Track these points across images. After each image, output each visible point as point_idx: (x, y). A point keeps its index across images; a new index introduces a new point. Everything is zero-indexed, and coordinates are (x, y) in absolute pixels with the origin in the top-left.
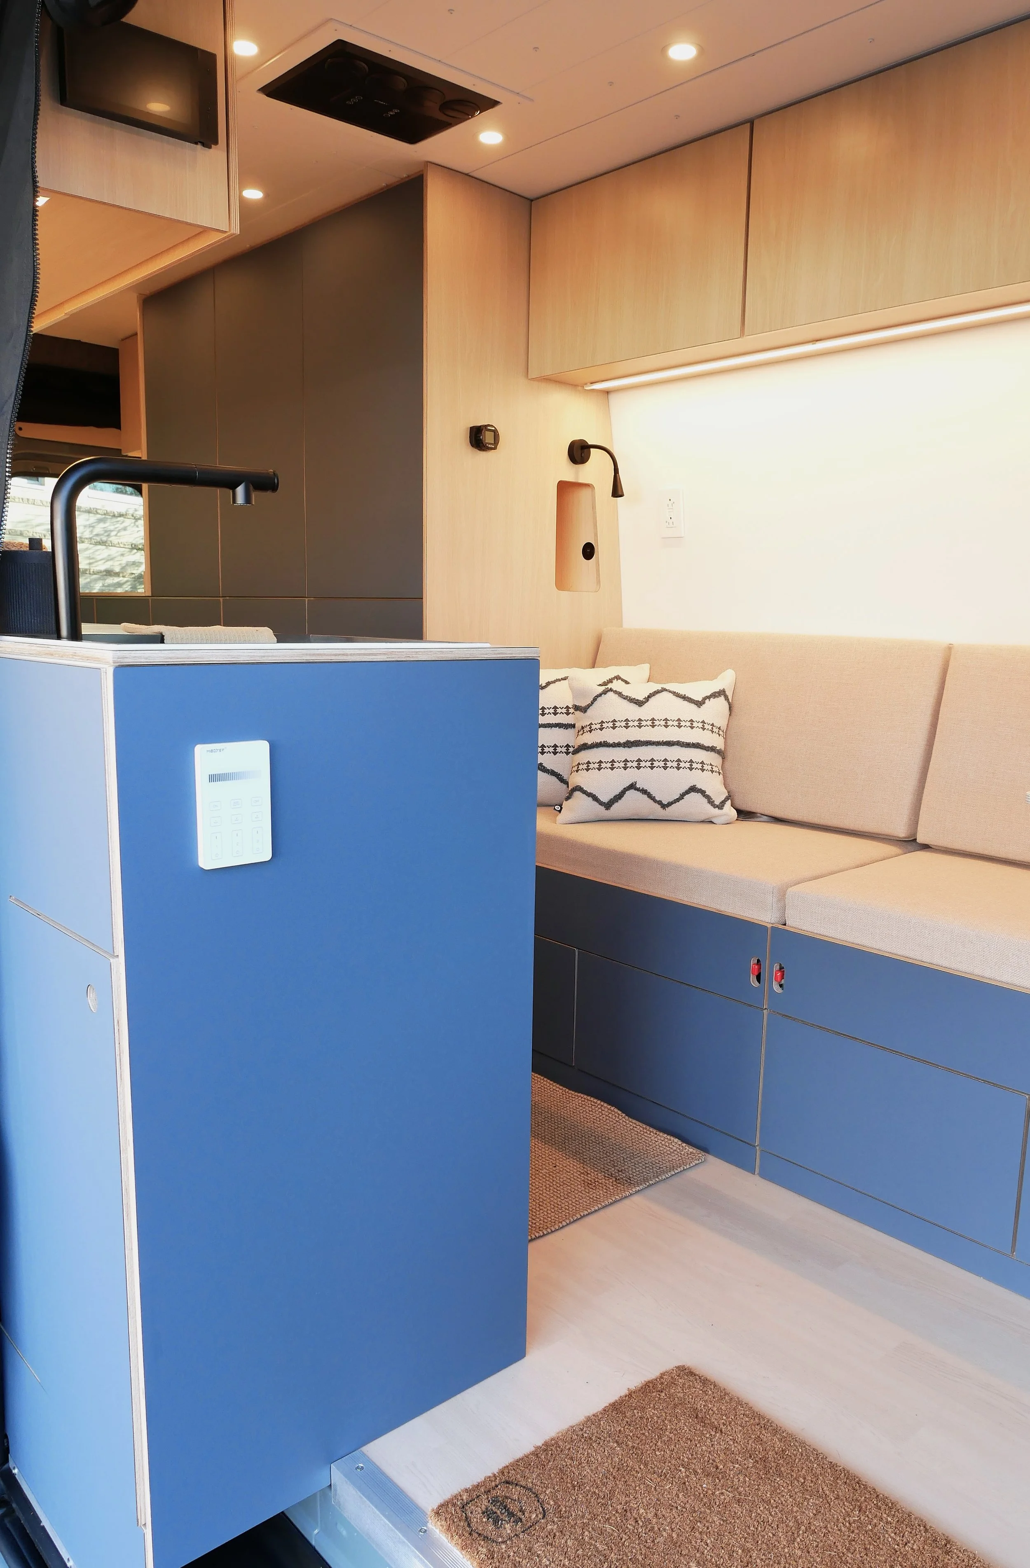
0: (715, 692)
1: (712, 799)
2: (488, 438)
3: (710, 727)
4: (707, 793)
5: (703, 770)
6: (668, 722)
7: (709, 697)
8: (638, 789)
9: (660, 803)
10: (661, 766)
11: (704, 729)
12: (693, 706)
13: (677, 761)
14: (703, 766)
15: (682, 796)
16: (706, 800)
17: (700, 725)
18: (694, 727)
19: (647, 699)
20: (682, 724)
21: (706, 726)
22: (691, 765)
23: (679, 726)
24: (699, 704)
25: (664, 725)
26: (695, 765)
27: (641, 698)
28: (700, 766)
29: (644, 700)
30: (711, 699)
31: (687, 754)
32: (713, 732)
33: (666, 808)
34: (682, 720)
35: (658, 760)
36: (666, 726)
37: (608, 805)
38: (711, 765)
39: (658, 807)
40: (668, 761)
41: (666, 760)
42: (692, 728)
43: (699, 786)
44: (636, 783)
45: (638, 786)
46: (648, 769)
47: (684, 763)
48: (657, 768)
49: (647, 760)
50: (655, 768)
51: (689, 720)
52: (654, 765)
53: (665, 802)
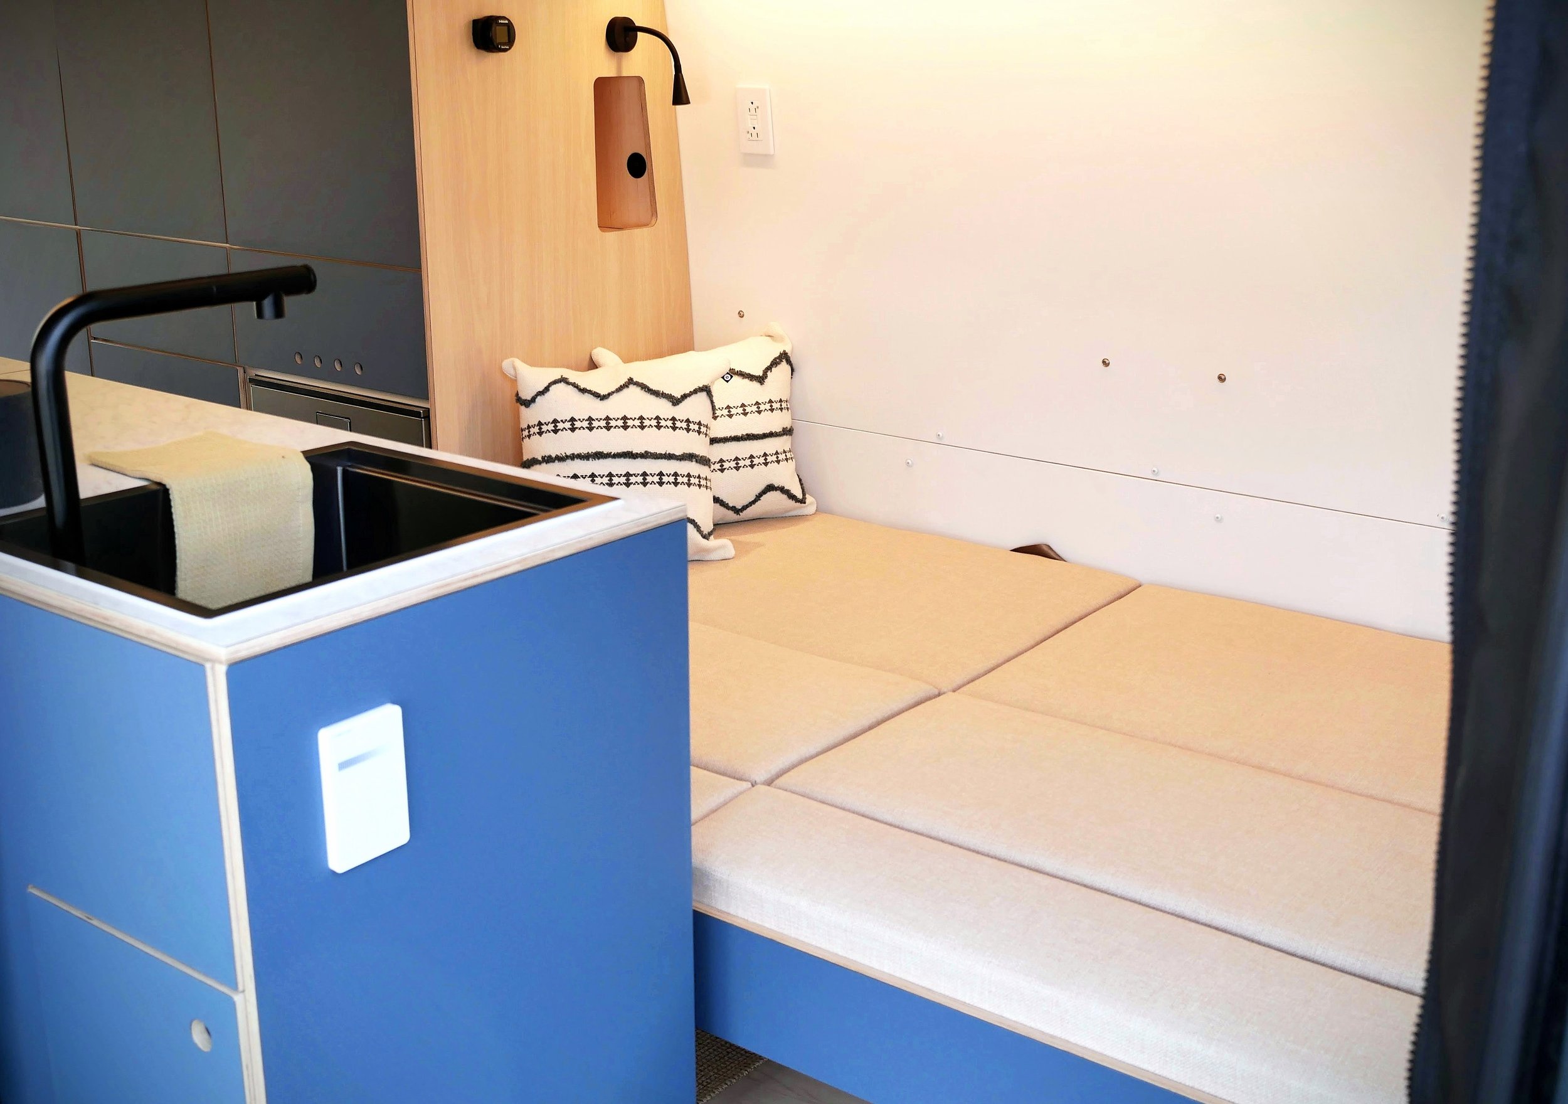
3: (778, 406)
4: (785, 487)
5: (778, 461)
6: (731, 409)
7: (769, 368)
9: (733, 508)
10: (732, 467)
11: (772, 410)
12: (755, 384)
13: (749, 458)
14: (777, 457)
15: (758, 497)
16: (785, 498)
17: (768, 406)
18: (762, 411)
20: (748, 409)
21: (775, 406)
22: (766, 459)
23: (745, 414)
24: (761, 379)
25: (728, 415)
26: (769, 459)
28: (774, 458)
30: (773, 369)
31: (760, 447)
32: (781, 410)
33: (740, 514)
34: (746, 404)
35: (728, 460)
36: (731, 416)
38: (785, 452)
39: (731, 513)
40: (740, 460)
41: (737, 459)
42: (759, 412)
43: (776, 482)
46: (719, 472)
47: (759, 458)
48: (728, 469)
49: (715, 462)
50: (726, 471)
51: (755, 403)
52: (724, 467)
53: (739, 507)
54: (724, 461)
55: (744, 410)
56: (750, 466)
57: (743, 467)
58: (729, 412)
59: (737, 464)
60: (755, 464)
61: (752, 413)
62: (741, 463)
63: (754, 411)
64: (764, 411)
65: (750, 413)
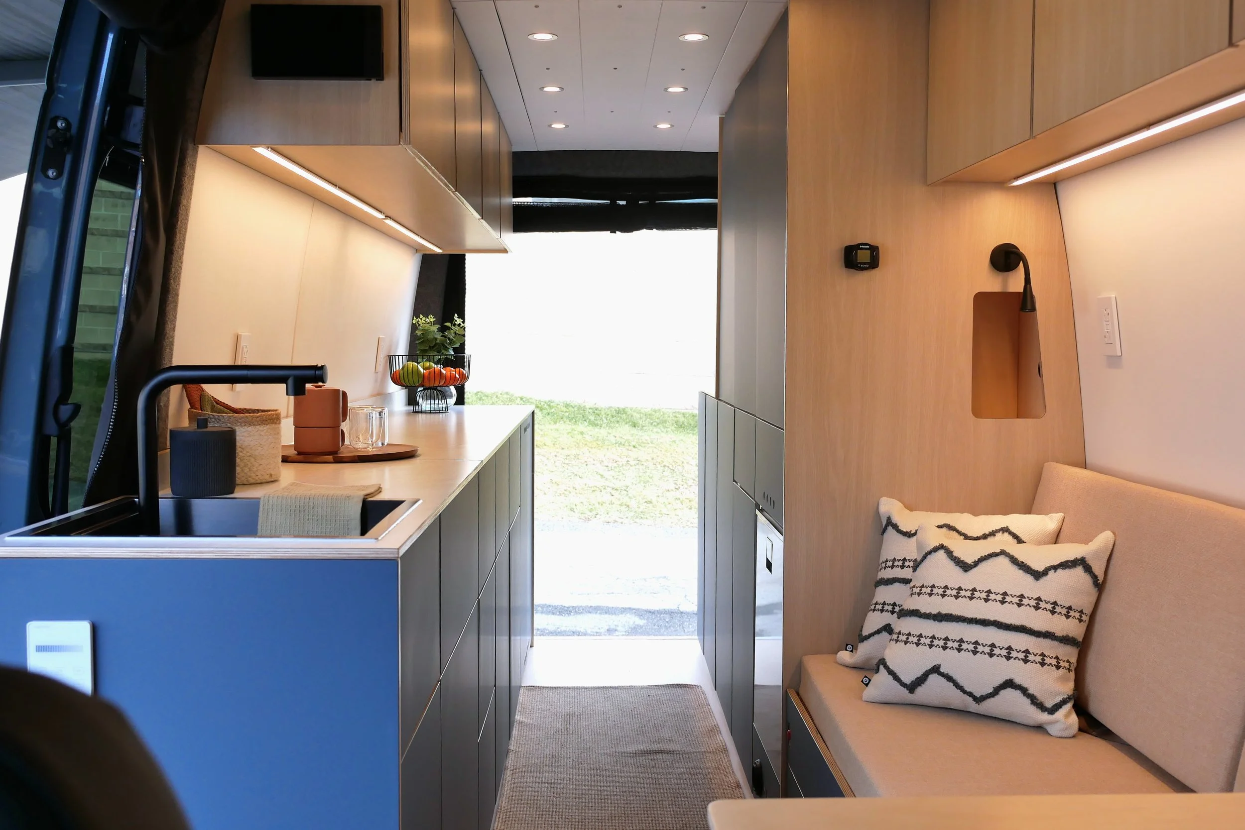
0: (1067, 562)
1: (1037, 700)
2: (863, 256)
3: (1049, 606)
4: (1031, 691)
5: (1026, 661)
6: (991, 594)
7: (1055, 568)
8: (942, 675)
9: (970, 694)
10: (970, 649)
11: (1038, 608)
12: (1029, 578)
13: (990, 646)
14: (1027, 656)
15: (997, 691)
16: (1028, 701)
17: (1033, 602)
18: (1023, 604)
19: (976, 563)
20: (1009, 599)
21: (1042, 605)
22: (1009, 653)
23: (1003, 602)
24: (1038, 575)
25: (984, 599)
26: (1014, 654)
27: (970, 561)
28: (1021, 655)
29: (973, 564)
30: (1059, 569)
31: (1003, 638)
32: (1052, 612)
33: (981, 703)
34: (1009, 594)
35: (967, 642)
36: (987, 600)
37: (912, 687)
38: (1041, 655)
39: (969, 699)
40: (979, 645)
41: (976, 643)
42: (1020, 605)
43: (1018, 681)
44: (940, 666)
45: (942, 670)
46: (956, 651)
47: (1001, 649)
48: (965, 651)
49: (955, 640)
50: (963, 651)
51: (1019, 596)
52: (962, 648)
53: (978, 695)
54: (964, 642)
55: (1004, 598)
56: (988, 653)
57: (981, 653)
58: (988, 596)
59: (976, 648)
60: (995, 654)
61: (1011, 603)
62: (980, 648)
63: (1014, 602)
64: (1026, 606)
65: (1009, 603)
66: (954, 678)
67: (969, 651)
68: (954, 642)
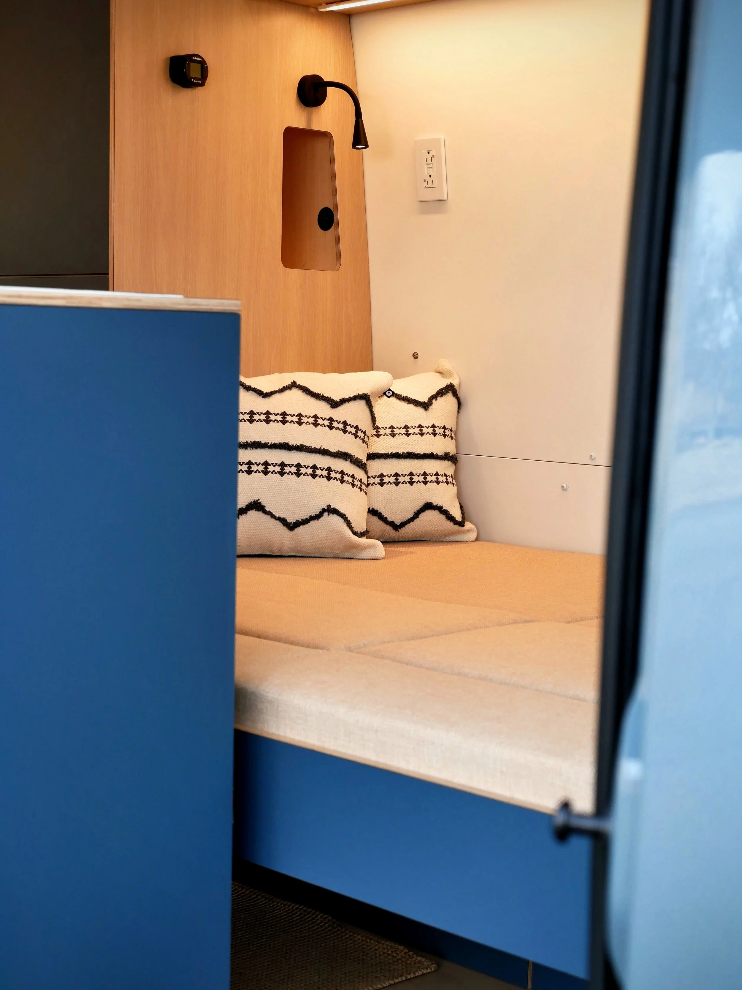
0: (441, 389)
3: (441, 431)
5: (438, 482)
6: (394, 430)
7: (434, 397)
9: (392, 524)
10: (391, 482)
11: (435, 434)
12: (420, 410)
13: (409, 475)
14: (437, 478)
15: (417, 515)
16: (443, 517)
17: (431, 430)
18: (424, 433)
20: (411, 431)
21: (438, 431)
22: (425, 478)
23: (408, 434)
24: (426, 406)
25: (390, 434)
26: (429, 478)
28: (434, 478)
30: (438, 398)
31: (418, 466)
32: (445, 436)
33: (399, 530)
34: (409, 426)
35: (387, 475)
36: (393, 435)
38: (445, 475)
39: (389, 529)
40: (400, 476)
41: (396, 475)
42: (422, 434)
43: (435, 502)
46: (378, 486)
47: (418, 476)
48: (388, 484)
49: (376, 476)
50: (385, 485)
51: (418, 426)
52: (384, 482)
53: (398, 523)
54: (384, 476)
55: (407, 431)
56: (408, 482)
57: (403, 483)
58: (392, 431)
59: (397, 479)
60: (414, 482)
61: (415, 434)
62: (401, 479)
63: (416, 433)
64: (427, 434)
65: (413, 434)
66: (380, 511)
67: (391, 484)
68: (374, 478)
